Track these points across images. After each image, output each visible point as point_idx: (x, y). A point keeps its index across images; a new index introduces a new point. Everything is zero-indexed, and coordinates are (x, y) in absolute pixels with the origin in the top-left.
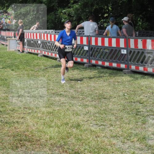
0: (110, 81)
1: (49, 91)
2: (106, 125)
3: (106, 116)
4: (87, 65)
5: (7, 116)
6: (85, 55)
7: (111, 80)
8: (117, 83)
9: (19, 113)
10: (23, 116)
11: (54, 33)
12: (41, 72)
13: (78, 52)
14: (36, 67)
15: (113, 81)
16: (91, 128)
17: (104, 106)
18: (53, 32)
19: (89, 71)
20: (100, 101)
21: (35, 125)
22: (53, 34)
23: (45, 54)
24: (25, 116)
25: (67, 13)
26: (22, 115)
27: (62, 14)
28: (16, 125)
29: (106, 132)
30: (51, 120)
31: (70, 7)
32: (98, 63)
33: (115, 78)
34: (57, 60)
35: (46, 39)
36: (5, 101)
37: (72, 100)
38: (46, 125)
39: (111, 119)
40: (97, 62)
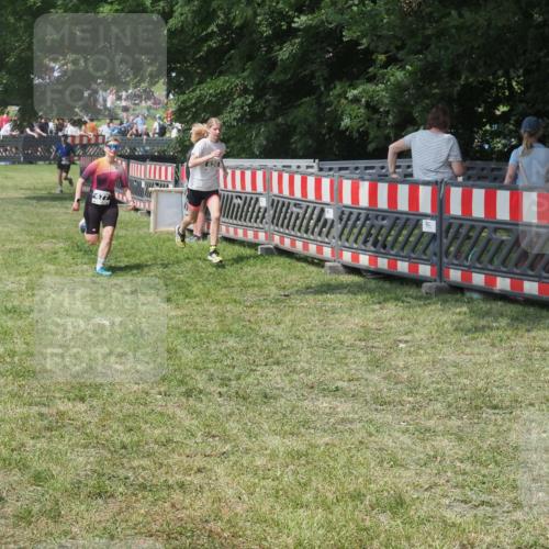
0: (513, 344)
1: (295, 377)
2: (498, 504)
3: (498, 469)
4: (430, 287)
5: (145, 462)
6: (424, 252)
7: (517, 342)
8: (537, 354)
9: (187, 451)
10: (202, 464)
11: (315, 170)
12: (267, 310)
13: (401, 239)
14: (250, 290)
15: (527, 346)
16: (444, 514)
17: (492, 436)
18: (312, 167)
19: (439, 306)
20: (479, 418)
21: (245, 497)
22: (311, 174)
23: (281, 246)
24: (210, 463)
25: (363, 100)
26: (199, 462)
27: (343, 101)
28: (177, 496)
29: (499, 530)
30: (302, 481)
31: (371, 79)
32: (470, 279)
33: (533, 334)
34: (323, 267)
35: (286, 192)
36: (140, 410)
37: (376, 410)
38: (282, 500)
39: (518, 483)
40: (467, 276)
